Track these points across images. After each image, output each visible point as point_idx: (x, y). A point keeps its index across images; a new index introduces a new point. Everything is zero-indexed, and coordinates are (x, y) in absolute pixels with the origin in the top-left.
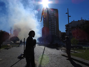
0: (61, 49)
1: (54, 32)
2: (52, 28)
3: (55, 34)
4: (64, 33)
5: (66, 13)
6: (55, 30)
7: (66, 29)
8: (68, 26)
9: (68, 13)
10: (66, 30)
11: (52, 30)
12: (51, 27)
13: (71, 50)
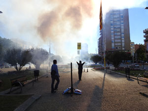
0: (138, 80)
1: (120, 44)
2: (116, 37)
3: (123, 49)
5: (147, 8)
6: (123, 41)
7: (145, 38)
10: (145, 40)
11: (116, 41)
12: (115, 35)
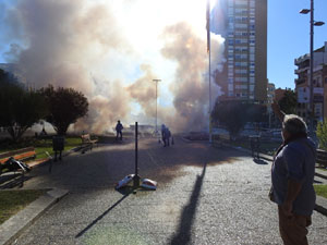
2: (237, 71)
4: (287, 92)
5: (305, 12)
6: (252, 80)
7: (297, 77)
8: (307, 61)
9: (312, 10)
10: (296, 81)
11: (237, 79)
13: (317, 171)
